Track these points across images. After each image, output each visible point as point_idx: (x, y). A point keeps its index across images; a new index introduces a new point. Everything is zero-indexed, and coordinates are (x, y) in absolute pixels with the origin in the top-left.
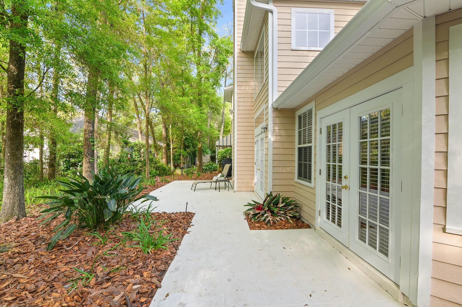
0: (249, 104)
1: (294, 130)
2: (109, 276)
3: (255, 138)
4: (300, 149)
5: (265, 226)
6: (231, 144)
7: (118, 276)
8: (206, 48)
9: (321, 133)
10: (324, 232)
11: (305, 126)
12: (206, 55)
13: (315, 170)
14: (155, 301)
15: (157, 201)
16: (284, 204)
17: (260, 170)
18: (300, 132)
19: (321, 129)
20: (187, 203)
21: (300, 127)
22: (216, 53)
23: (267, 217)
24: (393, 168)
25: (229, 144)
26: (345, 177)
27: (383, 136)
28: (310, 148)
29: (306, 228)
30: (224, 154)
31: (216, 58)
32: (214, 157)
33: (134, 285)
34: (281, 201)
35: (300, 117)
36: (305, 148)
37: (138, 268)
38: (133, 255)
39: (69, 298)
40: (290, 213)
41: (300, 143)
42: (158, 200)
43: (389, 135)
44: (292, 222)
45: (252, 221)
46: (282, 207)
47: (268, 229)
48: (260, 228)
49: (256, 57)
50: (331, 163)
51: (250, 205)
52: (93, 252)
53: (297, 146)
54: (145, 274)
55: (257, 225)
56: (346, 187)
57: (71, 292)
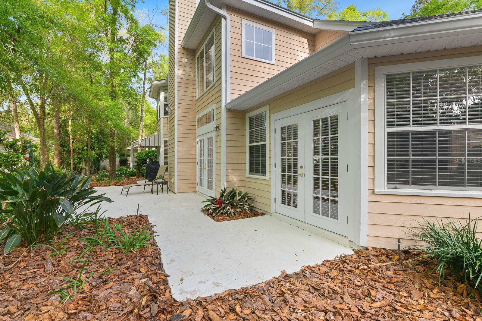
0: (190, 103)
1: (244, 130)
2: (103, 279)
3: (197, 137)
4: (251, 148)
5: (228, 218)
6: (159, 145)
7: (113, 277)
8: (123, 33)
9: (275, 133)
10: (280, 215)
11: (257, 126)
12: (121, 40)
13: (269, 164)
14: (173, 286)
15: (112, 203)
16: (240, 197)
17: (207, 168)
18: (251, 133)
19: (275, 129)
20: (138, 205)
21: (251, 127)
22: (135, 41)
23: (229, 209)
24: (341, 157)
25: (156, 145)
26: (301, 167)
27: (332, 134)
28: (264, 146)
29: (262, 215)
30: (144, 156)
31: (134, 47)
32: (125, 161)
33: (140, 279)
34: (237, 194)
35: (251, 119)
36: (258, 147)
37: (131, 266)
38: (112, 258)
39: (73, 305)
40: (246, 205)
41: (251, 142)
42: (113, 201)
43: (337, 134)
44: (249, 213)
45: (214, 215)
46: (239, 199)
47: (231, 219)
48: (223, 220)
49: (198, 57)
50: (286, 157)
51: (209, 201)
52: (53, 265)
53: (248, 144)
54: (142, 270)
55: (219, 218)
56: (301, 175)
57: (66, 301)
